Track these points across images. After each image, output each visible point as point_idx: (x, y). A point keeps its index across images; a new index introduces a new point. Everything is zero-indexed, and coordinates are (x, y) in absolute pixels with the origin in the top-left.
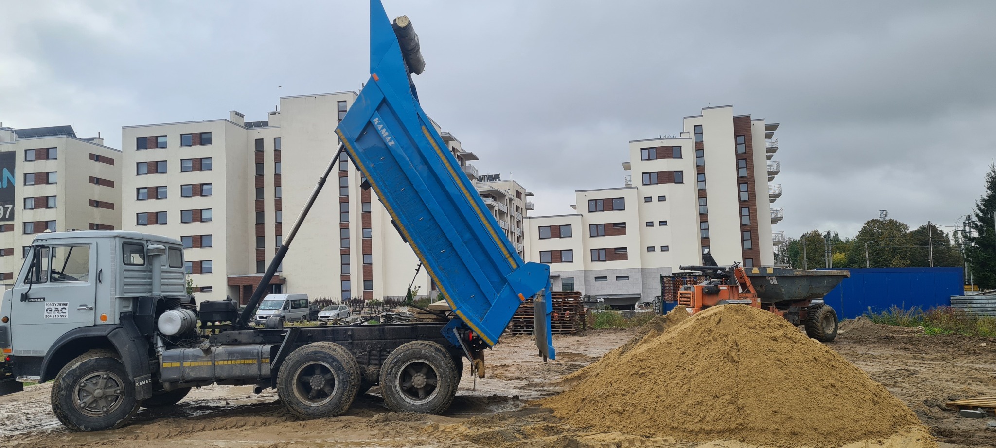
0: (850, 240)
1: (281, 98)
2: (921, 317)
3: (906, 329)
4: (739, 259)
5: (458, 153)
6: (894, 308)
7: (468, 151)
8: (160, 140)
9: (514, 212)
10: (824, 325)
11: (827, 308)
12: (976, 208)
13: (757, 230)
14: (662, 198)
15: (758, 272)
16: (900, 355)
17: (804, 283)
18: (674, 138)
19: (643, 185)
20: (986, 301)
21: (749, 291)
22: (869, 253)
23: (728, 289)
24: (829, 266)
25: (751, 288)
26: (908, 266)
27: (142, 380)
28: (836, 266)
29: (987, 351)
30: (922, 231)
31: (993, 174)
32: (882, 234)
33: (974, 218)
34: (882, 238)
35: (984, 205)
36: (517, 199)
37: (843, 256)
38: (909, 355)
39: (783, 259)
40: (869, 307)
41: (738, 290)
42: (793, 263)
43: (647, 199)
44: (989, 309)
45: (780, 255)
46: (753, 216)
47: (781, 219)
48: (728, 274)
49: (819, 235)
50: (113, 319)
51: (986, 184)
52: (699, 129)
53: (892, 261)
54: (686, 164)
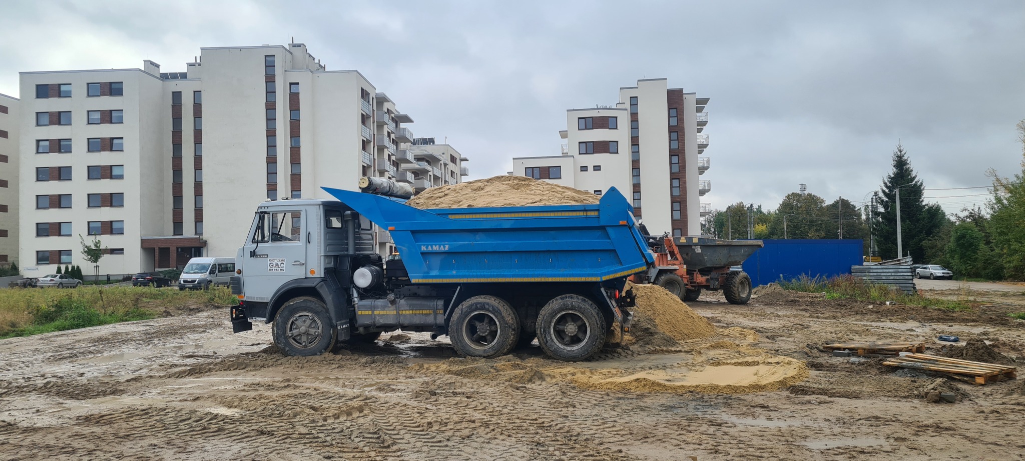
0: (771, 212)
1: (202, 49)
2: (825, 284)
3: (811, 294)
4: (669, 229)
5: (393, 115)
6: (803, 277)
7: (402, 112)
8: (63, 88)
9: (448, 177)
10: (740, 289)
11: (743, 274)
12: (883, 185)
13: (686, 201)
14: (597, 168)
15: (685, 241)
16: (800, 315)
17: (724, 251)
18: (610, 109)
19: (580, 154)
20: (881, 271)
21: (676, 259)
22: (787, 226)
23: (658, 256)
24: (751, 237)
25: (679, 256)
26: (822, 238)
27: (342, 324)
28: (757, 237)
29: (872, 312)
30: (835, 205)
31: (899, 153)
32: (801, 207)
33: (881, 194)
34: (800, 211)
35: (890, 183)
36: (452, 163)
37: (764, 227)
38: (808, 315)
39: (709, 229)
40: (781, 275)
41: (667, 258)
42: (719, 234)
43: (583, 169)
44: (884, 278)
45: (707, 226)
46: (683, 188)
47: (708, 191)
48: (659, 243)
49: (743, 207)
50: (320, 273)
51: (893, 163)
52: (634, 101)
53: (808, 233)
54: (621, 135)
